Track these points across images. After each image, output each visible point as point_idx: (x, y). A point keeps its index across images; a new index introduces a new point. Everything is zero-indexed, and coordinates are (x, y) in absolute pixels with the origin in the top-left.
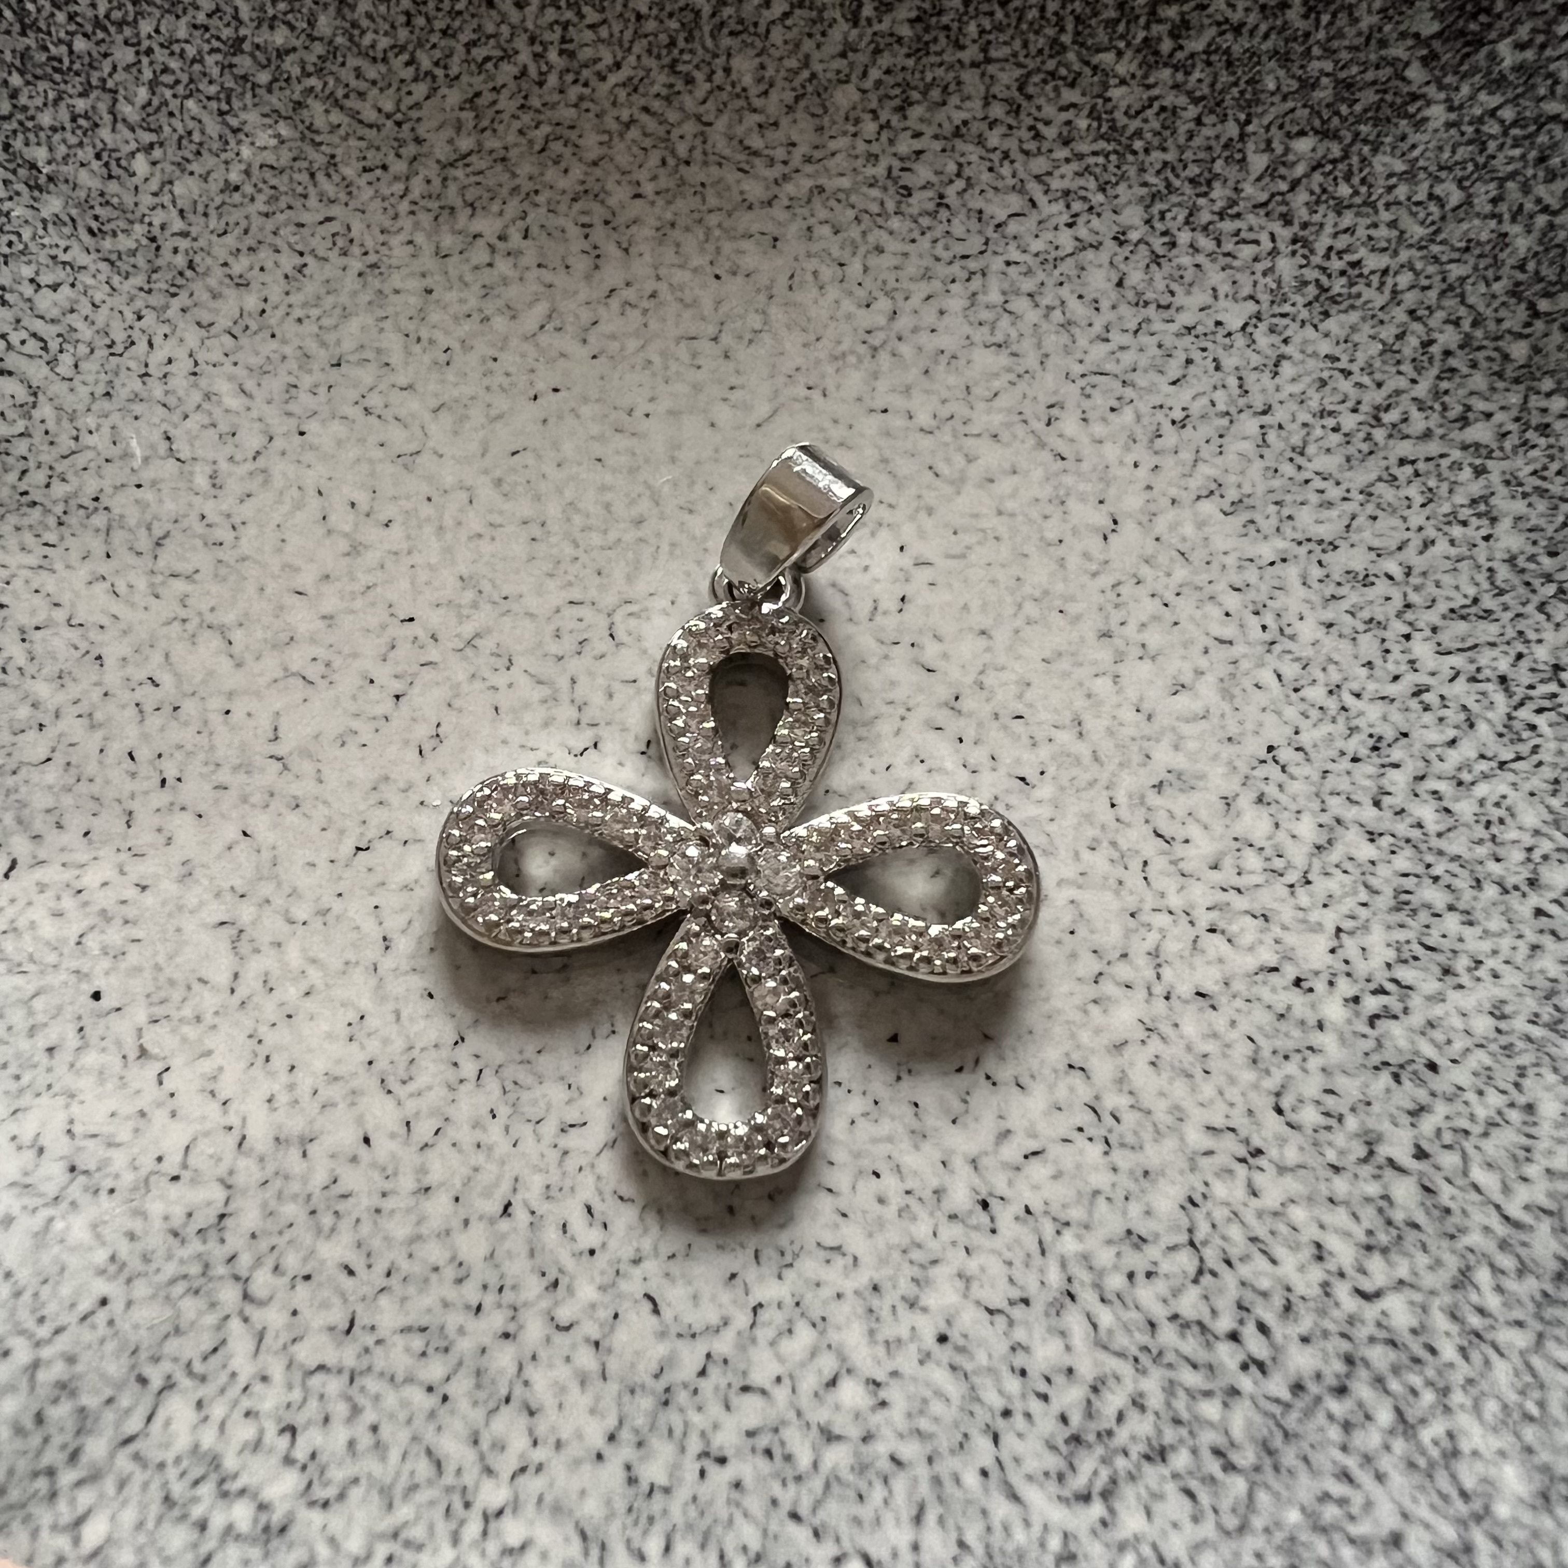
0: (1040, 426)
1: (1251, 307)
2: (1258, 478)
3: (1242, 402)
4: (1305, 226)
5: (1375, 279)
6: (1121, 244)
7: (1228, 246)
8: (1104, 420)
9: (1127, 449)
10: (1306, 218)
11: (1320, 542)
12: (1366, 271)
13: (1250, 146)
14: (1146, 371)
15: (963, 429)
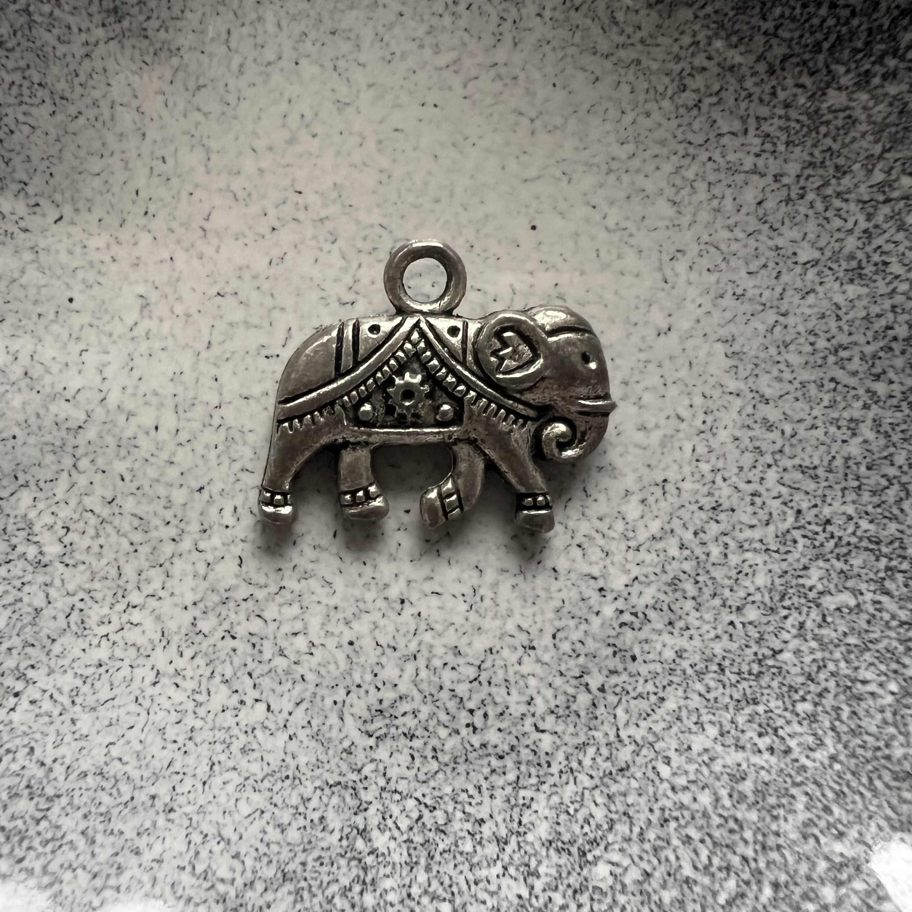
0: (666, 258)
1: (817, 255)
2: (755, 346)
3: (775, 303)
4: (876, 226)
5: (889, 278)
6: (776, 181)
7: (830, 214)
8: (700, 274)
9: (701, 295)
10: (880, 223)
11: (763, 396)
12: (888, 270)
13: (880, 165)
14: (739, 258)
15: (626, 239)
